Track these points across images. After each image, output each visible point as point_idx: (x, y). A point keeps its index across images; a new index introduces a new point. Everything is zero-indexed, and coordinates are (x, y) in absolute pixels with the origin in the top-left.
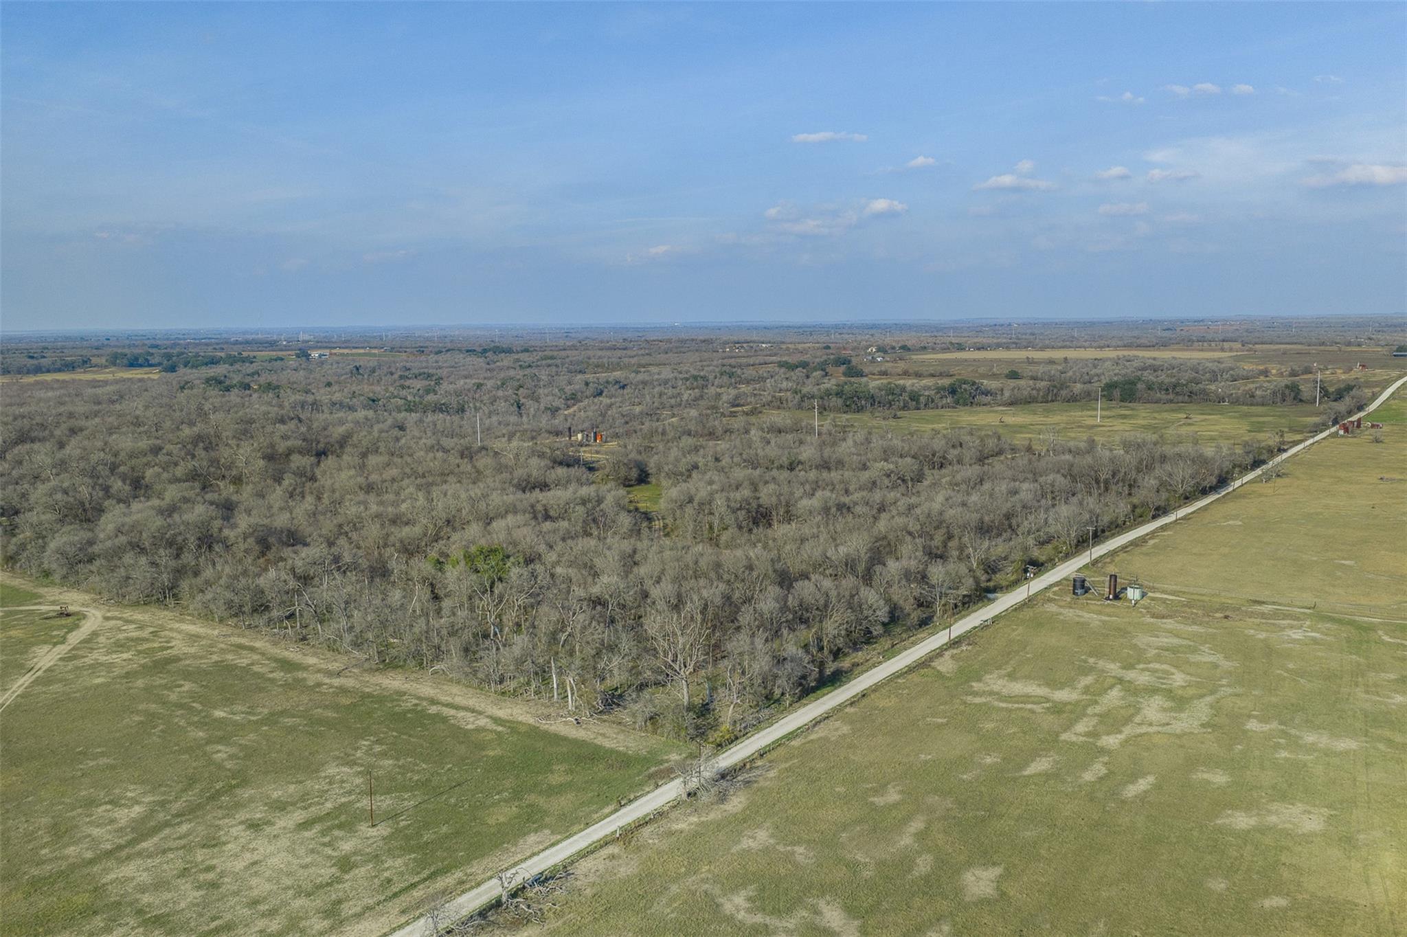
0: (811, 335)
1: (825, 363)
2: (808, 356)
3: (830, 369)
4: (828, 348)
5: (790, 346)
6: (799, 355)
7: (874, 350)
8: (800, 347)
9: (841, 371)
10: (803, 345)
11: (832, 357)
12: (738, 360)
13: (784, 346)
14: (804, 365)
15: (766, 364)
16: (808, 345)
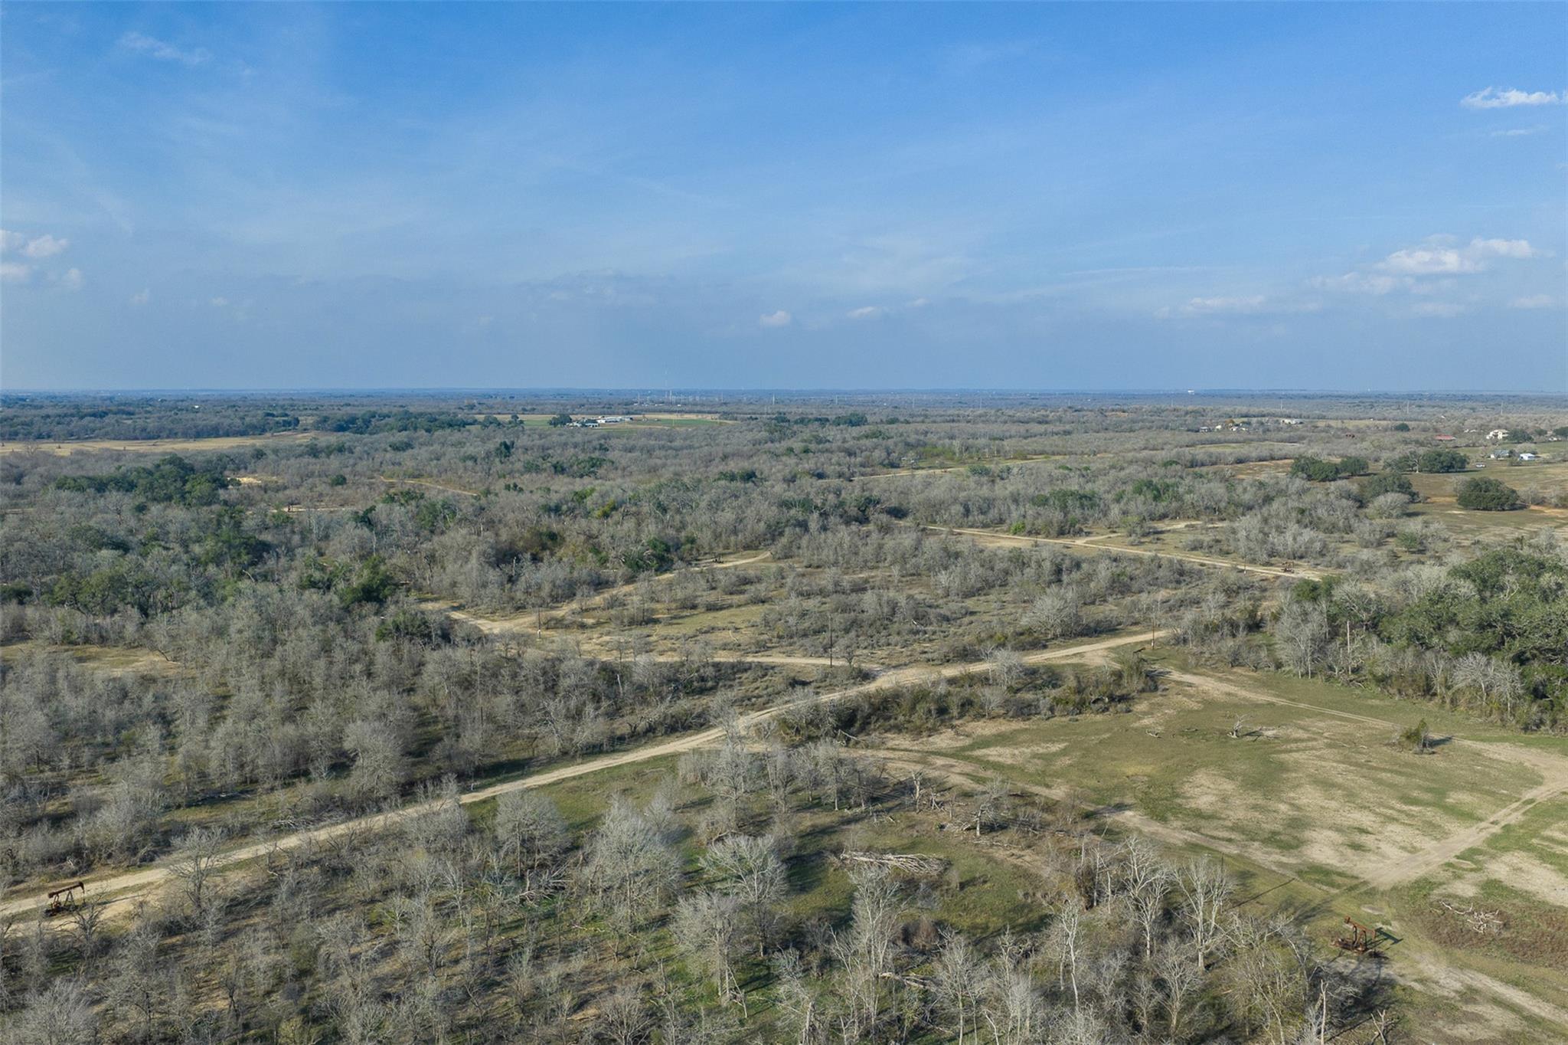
0: (1372, 406)
1: (1405, 464)
2: (1365, 444)
3: (1419, 480)
4: (1404, 428)
5: (1333, 423)
6: (1347, 441)
7: (1500, 436)
8: (1351, 425)
9: (1449, 489)
10: (1357, 422)
11: (1422, 451)
12: (1213, 449)
13: (1321, 424)
14: (1354, 468)
15: (1273, 459)
16: (1367, 422)
